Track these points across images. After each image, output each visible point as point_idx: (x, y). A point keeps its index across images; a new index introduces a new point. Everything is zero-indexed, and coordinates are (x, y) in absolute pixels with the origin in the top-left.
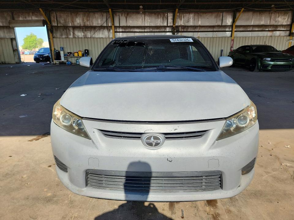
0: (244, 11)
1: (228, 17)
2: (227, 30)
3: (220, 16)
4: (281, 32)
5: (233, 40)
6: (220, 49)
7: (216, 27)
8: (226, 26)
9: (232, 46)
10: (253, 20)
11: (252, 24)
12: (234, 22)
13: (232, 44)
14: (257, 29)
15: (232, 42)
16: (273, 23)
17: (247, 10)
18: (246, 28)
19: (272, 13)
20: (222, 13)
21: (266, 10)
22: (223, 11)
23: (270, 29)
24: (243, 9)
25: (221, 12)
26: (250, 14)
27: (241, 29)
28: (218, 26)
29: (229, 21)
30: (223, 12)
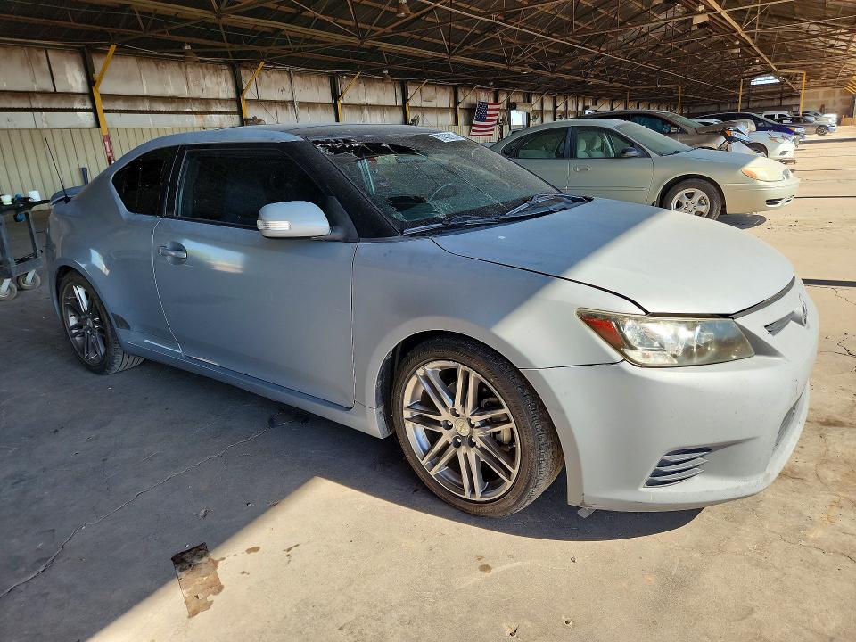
0: (116, 54)
1: (68, 67)
2: (77, 105)
3: (39, 60)
4: (221, 116)
5: (107, 138)
6: (75, 167)
7: (38, 97)
8: (68, 95)
9: (110, 155)
10: (144, 82)
11: (145, 92)
12: (91, 82)
13: (108, 150)
14: (163, 108)
15: (107, 143)
16: (196, 93)
17: (122, 52)
18: (131, 103)
19: (186, 66)
20: (44, 54)
21: (170, 57)
22: (47, 45)
23: (195, 109)
24: (113, 48)
25: (39, 50)
26: (131, 63)
27: (120, 105)
28: (44, 93)
29: (74, 79)
30: (46, 49)
